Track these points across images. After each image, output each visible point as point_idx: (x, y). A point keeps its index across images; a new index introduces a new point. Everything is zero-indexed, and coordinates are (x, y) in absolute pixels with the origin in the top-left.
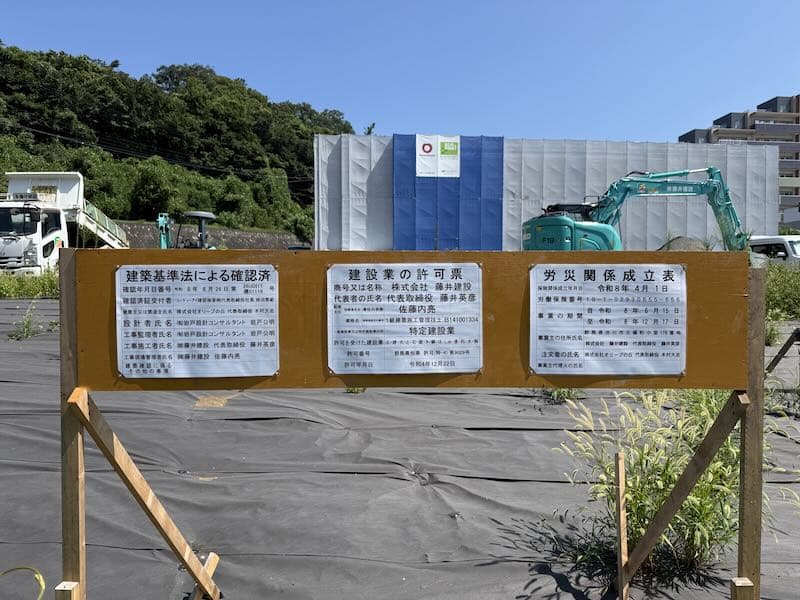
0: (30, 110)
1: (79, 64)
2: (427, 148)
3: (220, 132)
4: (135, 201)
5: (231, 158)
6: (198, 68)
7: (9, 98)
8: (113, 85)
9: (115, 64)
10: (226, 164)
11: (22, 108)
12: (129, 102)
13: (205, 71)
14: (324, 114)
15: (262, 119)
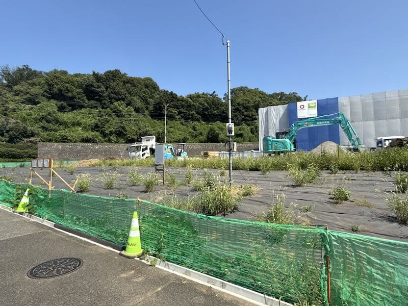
0: (184, 113)
1: (198, 96)
2: (302, 107)
3: (240, 110)
4: (208, 137)
5: (243, 119)
6: (242, 87)
7: (178, 110)
8: (206, 101)
9: (214, 92)
10: (242, 121)
11: (182, 113)
12: (210, 106)
13: (244, 88)
14: (290, 94)
15: (257, 103)
